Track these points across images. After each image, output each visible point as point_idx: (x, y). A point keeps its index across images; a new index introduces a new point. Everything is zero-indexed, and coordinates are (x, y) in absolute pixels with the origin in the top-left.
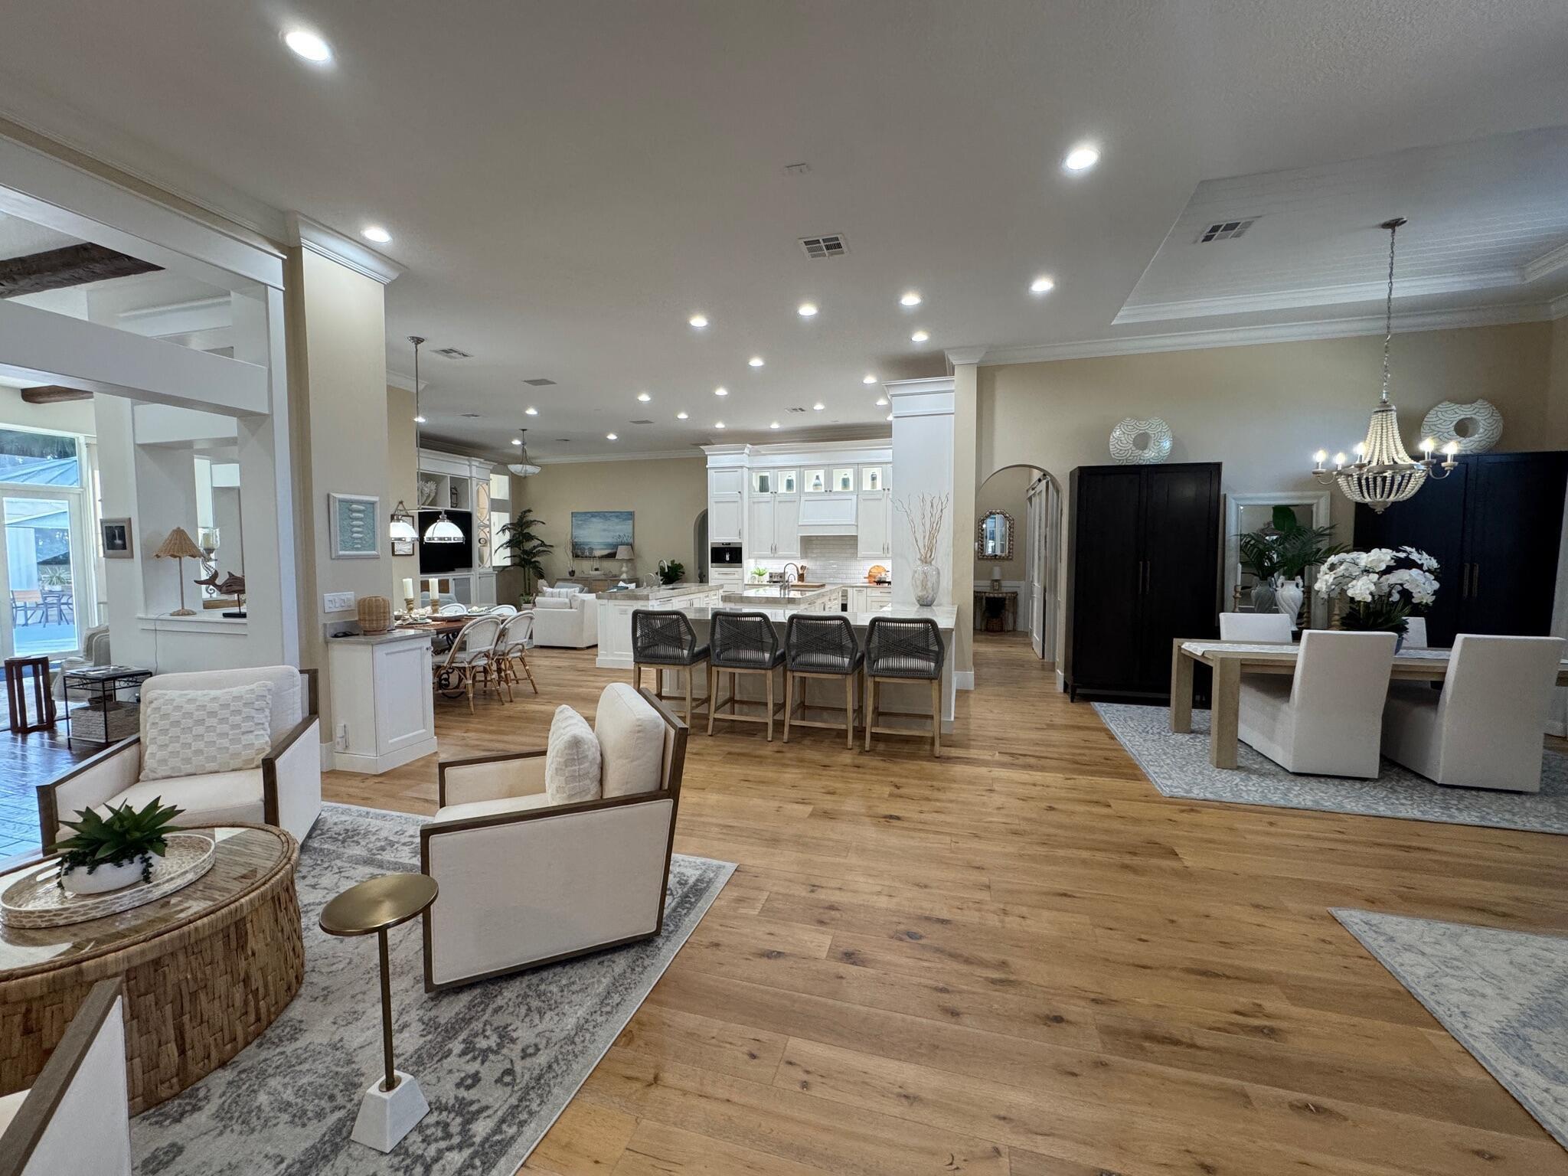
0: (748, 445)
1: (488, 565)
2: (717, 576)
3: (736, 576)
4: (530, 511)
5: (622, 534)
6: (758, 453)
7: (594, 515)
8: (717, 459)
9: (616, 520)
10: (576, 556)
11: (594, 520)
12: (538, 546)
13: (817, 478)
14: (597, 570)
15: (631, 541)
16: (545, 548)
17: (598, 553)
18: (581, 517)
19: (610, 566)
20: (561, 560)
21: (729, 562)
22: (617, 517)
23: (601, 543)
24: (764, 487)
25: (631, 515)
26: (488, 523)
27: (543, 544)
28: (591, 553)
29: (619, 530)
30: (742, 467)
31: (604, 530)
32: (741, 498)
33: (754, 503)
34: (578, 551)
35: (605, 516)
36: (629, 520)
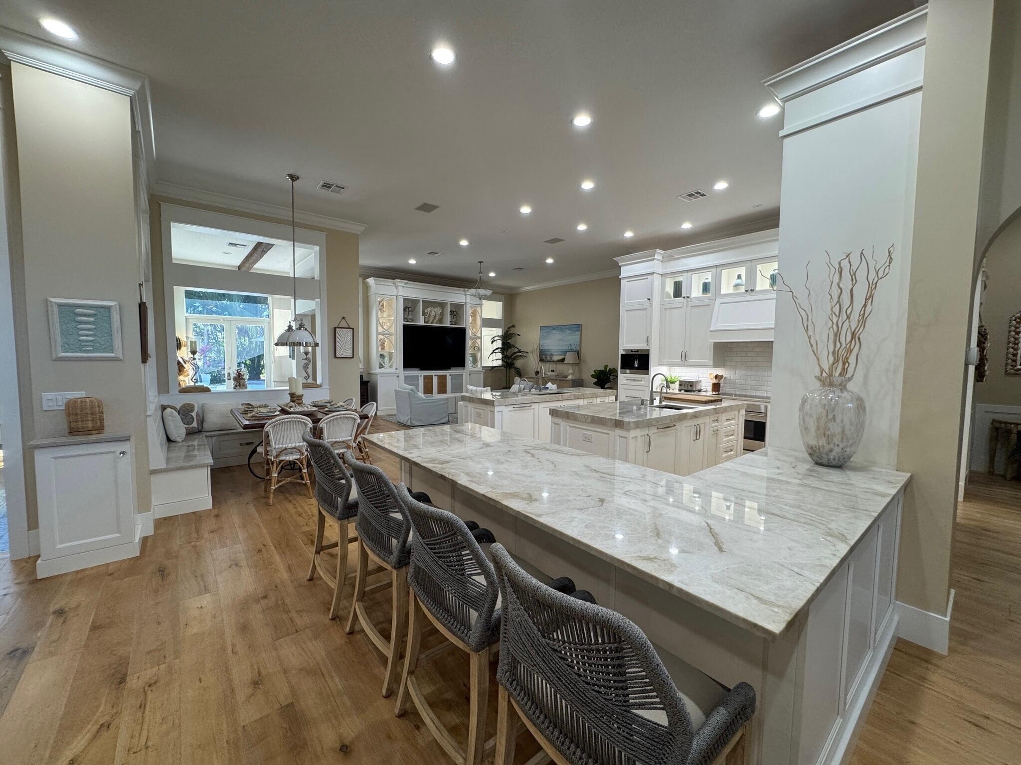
0: (658, 251)
1: (479, 366)
2: (625, 382)
3: (643, 383)
4: (513, 326)
5: (572, 343)
6: (671, 258)
7: (554, 328)
8: (629, 269)
9: (568, 332)
10: (541, 360)
11: (554, 332)
12: (517, 352)
13: (739, 277)
14: (553, 371)
15: (578, 348)
16: (521, 354)
17: (556, 358)
18: (547, 329)
19: (560, 368)
20: (532, 362)
21: (636, 369)
22: (570, 329)
23: (559, 350)
24: (678, 291)
25: (578, 327)
26: (480, 336)
27: (520, 351)
28: (551, 358)
29: (572, 339)
30: (652, 274)
31: (560, 340)
32: (651, 305)
33: (665, 309)
34: (543, 357)
35: (561, 328)
36: (578, 331)
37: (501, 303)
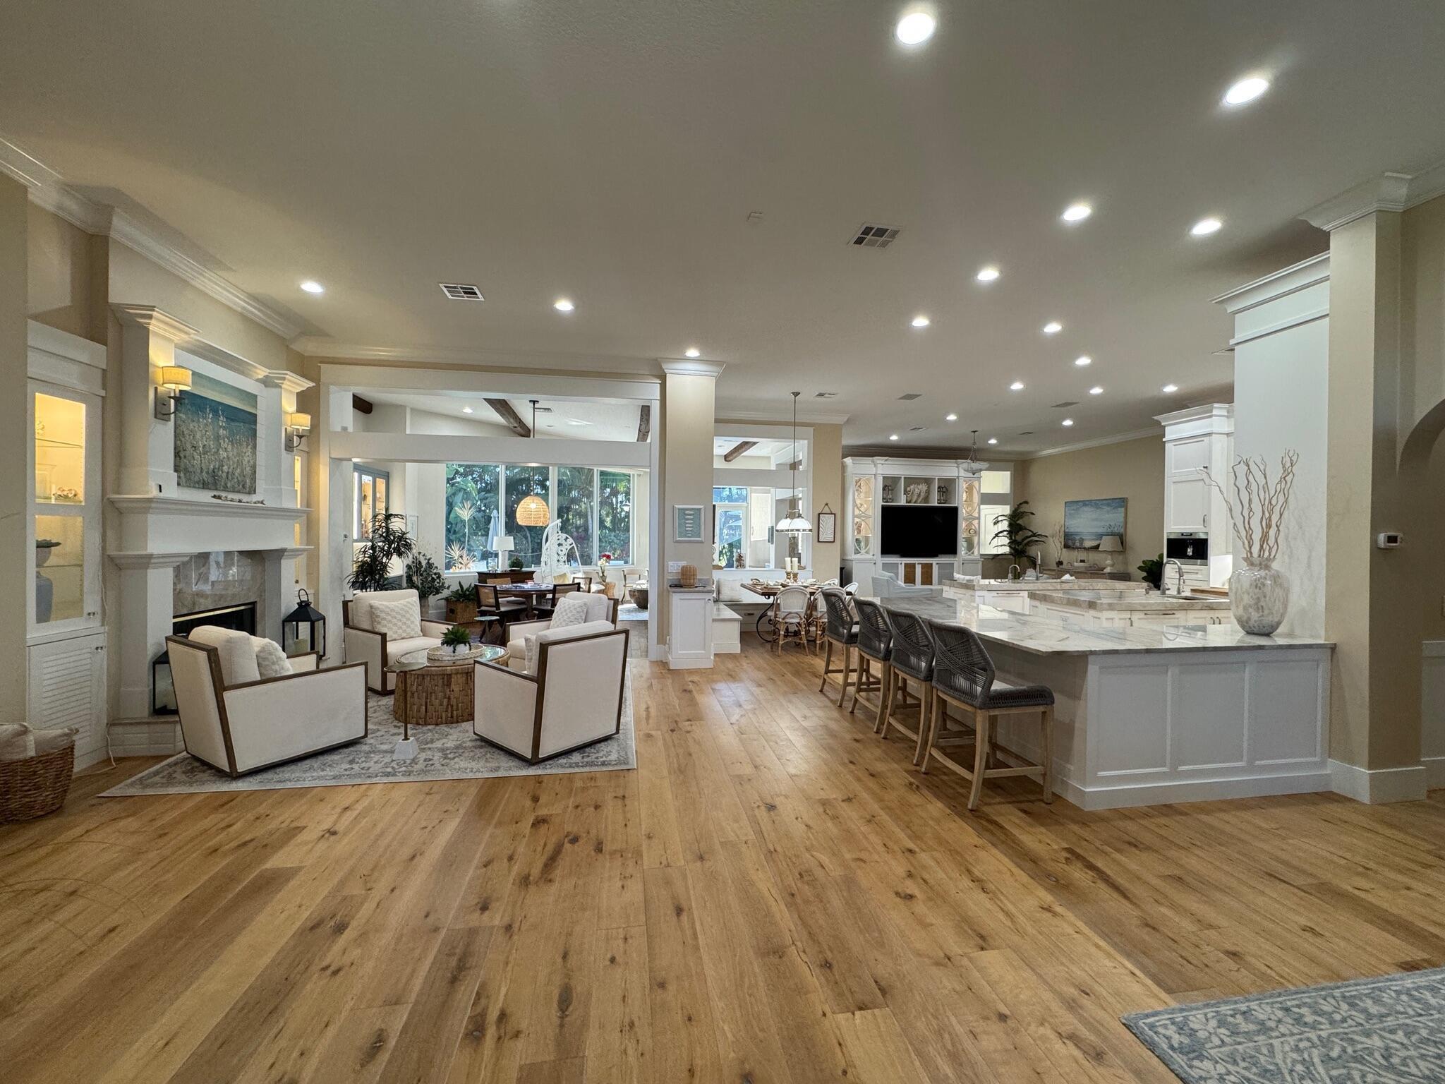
0: (1216, 405)
1: (976, 553)
3: (1199, 576)
4: (1026, 502)
5: (1112, 524)
7: (1085, 503)
8: (1177, 429)
9: (1106, 508)
10: (1066, 546)
11: (1086, 509)
12: (1030, 537)
14: (1082, 561)
15: (1121, 531)
16: (1035, 539)
17: (1088, 544)
18: (1074, 506)
19: (1093, 557)
20: (1054, 549)
21: (1190, 558)
22: (1108, 505)
23: (1092, 534)
25: (1122, 502)
26: (977, 515)
27: (1034, 535)
28: (1081, 544)
29: (1113, 518)
30: (1210, 434)
31: (1096, 520)
32: (1209, 475)
34: (1070, 542)
35: (1096, 504)
36: (1121, 507)
37: (1008, 473)
